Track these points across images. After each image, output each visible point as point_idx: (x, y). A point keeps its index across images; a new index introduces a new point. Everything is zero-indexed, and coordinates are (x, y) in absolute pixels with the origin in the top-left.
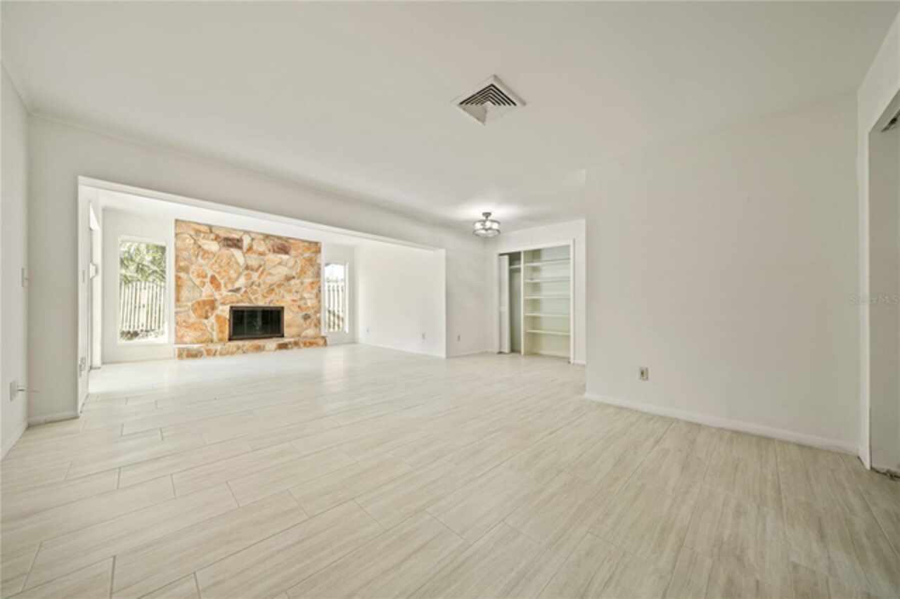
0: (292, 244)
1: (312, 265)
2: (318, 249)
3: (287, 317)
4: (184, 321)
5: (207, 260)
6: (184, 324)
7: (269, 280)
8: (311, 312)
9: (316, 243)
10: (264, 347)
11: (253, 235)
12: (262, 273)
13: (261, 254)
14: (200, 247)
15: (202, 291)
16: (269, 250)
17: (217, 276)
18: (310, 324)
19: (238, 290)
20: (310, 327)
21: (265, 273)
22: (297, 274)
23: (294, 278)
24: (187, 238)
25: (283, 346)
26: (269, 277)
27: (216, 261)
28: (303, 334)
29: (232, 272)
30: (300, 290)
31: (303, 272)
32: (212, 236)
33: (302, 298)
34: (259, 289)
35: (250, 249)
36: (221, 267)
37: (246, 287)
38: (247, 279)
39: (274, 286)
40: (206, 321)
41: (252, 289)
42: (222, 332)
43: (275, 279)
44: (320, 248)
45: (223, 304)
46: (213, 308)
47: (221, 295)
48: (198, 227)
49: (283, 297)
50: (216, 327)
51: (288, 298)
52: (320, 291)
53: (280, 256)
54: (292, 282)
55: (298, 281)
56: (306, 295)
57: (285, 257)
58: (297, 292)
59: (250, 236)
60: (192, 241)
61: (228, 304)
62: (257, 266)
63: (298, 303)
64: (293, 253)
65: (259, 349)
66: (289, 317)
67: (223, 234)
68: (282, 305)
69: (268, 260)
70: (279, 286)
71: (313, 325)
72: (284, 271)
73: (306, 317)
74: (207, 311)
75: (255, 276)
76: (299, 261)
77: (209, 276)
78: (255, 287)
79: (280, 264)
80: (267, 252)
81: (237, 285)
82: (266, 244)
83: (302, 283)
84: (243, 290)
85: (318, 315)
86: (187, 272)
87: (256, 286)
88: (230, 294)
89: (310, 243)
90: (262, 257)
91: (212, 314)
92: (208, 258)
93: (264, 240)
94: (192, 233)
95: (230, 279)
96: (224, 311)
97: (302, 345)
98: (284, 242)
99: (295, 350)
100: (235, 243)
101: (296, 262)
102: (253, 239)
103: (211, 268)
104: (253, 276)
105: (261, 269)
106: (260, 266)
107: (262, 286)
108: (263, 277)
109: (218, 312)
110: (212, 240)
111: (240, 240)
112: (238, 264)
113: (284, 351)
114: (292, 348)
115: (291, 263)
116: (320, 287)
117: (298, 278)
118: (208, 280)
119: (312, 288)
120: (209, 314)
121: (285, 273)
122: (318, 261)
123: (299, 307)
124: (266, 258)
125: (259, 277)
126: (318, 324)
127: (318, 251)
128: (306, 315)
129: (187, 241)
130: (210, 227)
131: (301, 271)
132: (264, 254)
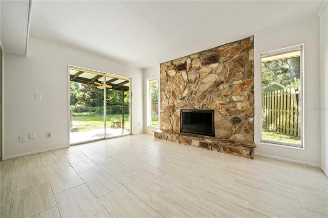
0: (220, 51)
1: (242, 66)
2: (250, 45)
3: (217, 118)
4: (163, 118)
5: (171, 82)
7: (203, 88)
8: (241, 116)
9: (248, 39)
10: (191, 141)
11: (192, 57)
12: (198, 83)
14: (168, 75)
15: (169, 100)
16: (203, 64)
17: (174, 90)
18: (240, 128)
19: (184, 98)
20: (239, 132)
21: (199, 84)
22: (225, 78)
23: (222, 82)
24: (163, 73)
25: (204, 145)
26: (202, 86)
27: (174, 82)
29: (181, 87)
30: (229, 93)
31: (232, 74)
32: (173, 67)
33: (232, 101)
34: (196, 96)
35: (191, 67)
36: (176, 84)
38: (189, 90)
39: (206, 93)
40: (170, 118)
41: (191, 96)
42: (177, 126)
43: (207, 86)
44: (253, 43)
45: (177, 108)
46: (173, 111)
47: (176, 102)
48: (166, 64)
49: (213, 101)
50: (175, 122)
51: (218, 102)
52: (253, 92)
53: (210, 66)
54: (221, 87)
55: (226, 85)
56: (234, 98)
57: (214, 66)
58: (226, 96)
59: (190, 58)
60: (165, 73)
61: (179, 108)
62: (194, 80)
63: (228, 106)
64: (222, 59)
66: (218, 120)
67: (177, 63)
68: (212, 108)
69: (202, 72)
70: (210, 92)
71: (243, 129)
72: (212, 78)
73: (236, 121)
74: (171, 112)
76: (227, 66)
77: (172, 91)
78: (193, 95)
79: (211, 73)
80: (202, 66)
81: (184, 95)
82: (200, 60)
83: (231, 86)
84: (187, 97)
85: (251, 119)
86: (164, 91)
87: (193, 94)
88: (180, 101)
89: (239, 42)
90: (198, 71)
91: (173, 114)
92: (171, 81)
93: (199, 58)
94: (166, 69)
95: (180, 91)
96: (178, 112)
97: (222, 149)
98: (213, 53)
99: (215, 152)
100: (182, 67)
101: (225, 67)
102: (192, 60)
103: (172, 87)
104: (192, 87)
105: (197, 81)
106: (196, 79)
107: (198, 94)
108: (197, 87)
109: (176, 113)
110: (173, 69)
111: (185, 64)
112: (184, 80)
113: (204, 150)
114: (212, 149)
115: (221, 68)
116: (253, 87)
117: (227, 82)
118: (171, 94)
119: (243, 90)
120: (172, 114)
121: (214, 80)
122: (250, 58)
123: (227, 110)
124: (200, 71)
125: (196, 87)
126: (250, 129)
127: (252, 46)
128: (235, 118)
129: (164, 73)
130: (172, 62)
131: (230, 75)
132: (199, 69)
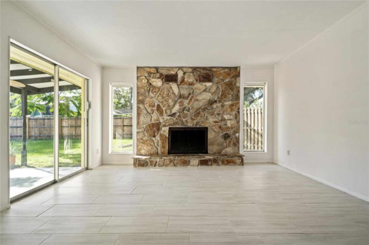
0: (214, 71)
1: (232, 89)
2: (237, 74)
3: (211, 135)
4: (142, 139)
5: (155, 93)
6: (141, 141)
7: (196, 105)
8: (230, 132)
9: (236, 68)
10: (189, 162)
11: (185, 70)
12: (191, 99)
13: (191, 84)
14: (151, 84)
15: (152, 117)
16: (197, 81)
17: (161, 104)
18: (230, 142)
19: (174, 114)
20: (229, 146)
21: (193, 100)
22: (218, 97)
23: (216, 101)
24: (143, 79)
25: (204, 163)
26: (196, 103)
27: (160, 94)
28: (223, 152)
29: (170, 101)
30: (221, 112)
31: (224, 95)
32: (158, 75)
33: (223, 120)
34: (189, 113)
35: (183, 81)
36: (163, 98)
37: (179, 112)
38: (180, 106)
39: (200, 110)
40: (154, 139)
41: (184, 113)
42: (163, 147)
43: (201, 104)
44: (239, 73)
45: (165, 126)
46: (159, 129)
47: (163, 119)
48: (149, 70)
49: (207, 119)
50: (160, 143)
51: (211, 120)
52: (239, 112)
53: (204, 84)
54: (215, 106)
55: (219, 105)
56: (226, 117)
57: (209, 84)
58: (218, 114)
59: (183, 70)
60: (146, 80)
61: (167, 126)
62: (186, 95)
63: (220, 124)
64: (216, 80)
65: (186, 163)
66: (212, 137)
67: (165, 72)
68: (206, 126)
69: (196, 88)
70: (204, 110)
71: (232, 143)
72: (207, 96)
73: (226, 137)
74: (154, 132)
75: (186, 102)
76: (220, 87)
77: (156, 105)
78: (185, 112)
79: (205, 91)
80: (195, 82)
81: (174, 111)
82: (194, 75)
83: (223, 106)
84: (178, 114)
85: (237, 135)
86: (144, 104)
87: (186, 110)
88: (169, 118)
89: (230, 68)
90: (191, 86)
91: (158, 134)
92: (155, 92)
93: (193, 73)
94: (146, 75)
95: (169, 106)
96: (165, 131)
97: (220, 163)
98: (208, 72)
99: (214, 167)
100: (170, 78)
101: (218, 87)
102: (184, 73)
103: (157, 99)
104: (185, 103)
105: (190, 97)
106: (190, 94)
107: (191, 111)
108: (191, 103)
109: (161, 132)
110: (158, 78)
111: (176, 75)
112: (174, 94)
113: (205, 167)
114: (211, 165)
115: (214, 89)
116: (239, 109)
117: (220, 102)
118: (155, 108)
119: (232, 110)
120: (156, 134)
121: (209, 98)
122: (237, 85)
123: (220, 127)
124: (194, 87)
125: (189, 104)
126: (236, 143)
127: (238, 75)
128: (226, 134)
129: (143, 81)
130: (157, 68)
131: (222, 95)
132: (192, 84)
